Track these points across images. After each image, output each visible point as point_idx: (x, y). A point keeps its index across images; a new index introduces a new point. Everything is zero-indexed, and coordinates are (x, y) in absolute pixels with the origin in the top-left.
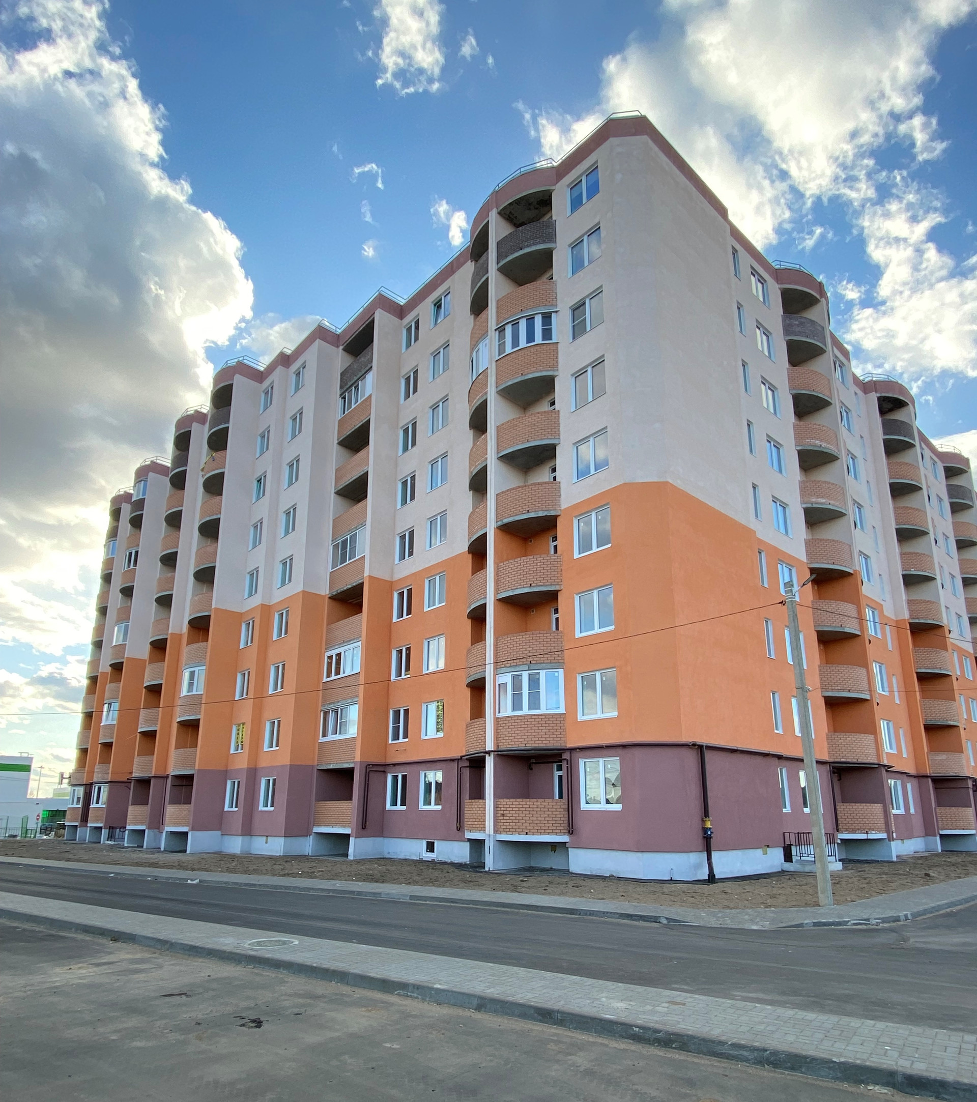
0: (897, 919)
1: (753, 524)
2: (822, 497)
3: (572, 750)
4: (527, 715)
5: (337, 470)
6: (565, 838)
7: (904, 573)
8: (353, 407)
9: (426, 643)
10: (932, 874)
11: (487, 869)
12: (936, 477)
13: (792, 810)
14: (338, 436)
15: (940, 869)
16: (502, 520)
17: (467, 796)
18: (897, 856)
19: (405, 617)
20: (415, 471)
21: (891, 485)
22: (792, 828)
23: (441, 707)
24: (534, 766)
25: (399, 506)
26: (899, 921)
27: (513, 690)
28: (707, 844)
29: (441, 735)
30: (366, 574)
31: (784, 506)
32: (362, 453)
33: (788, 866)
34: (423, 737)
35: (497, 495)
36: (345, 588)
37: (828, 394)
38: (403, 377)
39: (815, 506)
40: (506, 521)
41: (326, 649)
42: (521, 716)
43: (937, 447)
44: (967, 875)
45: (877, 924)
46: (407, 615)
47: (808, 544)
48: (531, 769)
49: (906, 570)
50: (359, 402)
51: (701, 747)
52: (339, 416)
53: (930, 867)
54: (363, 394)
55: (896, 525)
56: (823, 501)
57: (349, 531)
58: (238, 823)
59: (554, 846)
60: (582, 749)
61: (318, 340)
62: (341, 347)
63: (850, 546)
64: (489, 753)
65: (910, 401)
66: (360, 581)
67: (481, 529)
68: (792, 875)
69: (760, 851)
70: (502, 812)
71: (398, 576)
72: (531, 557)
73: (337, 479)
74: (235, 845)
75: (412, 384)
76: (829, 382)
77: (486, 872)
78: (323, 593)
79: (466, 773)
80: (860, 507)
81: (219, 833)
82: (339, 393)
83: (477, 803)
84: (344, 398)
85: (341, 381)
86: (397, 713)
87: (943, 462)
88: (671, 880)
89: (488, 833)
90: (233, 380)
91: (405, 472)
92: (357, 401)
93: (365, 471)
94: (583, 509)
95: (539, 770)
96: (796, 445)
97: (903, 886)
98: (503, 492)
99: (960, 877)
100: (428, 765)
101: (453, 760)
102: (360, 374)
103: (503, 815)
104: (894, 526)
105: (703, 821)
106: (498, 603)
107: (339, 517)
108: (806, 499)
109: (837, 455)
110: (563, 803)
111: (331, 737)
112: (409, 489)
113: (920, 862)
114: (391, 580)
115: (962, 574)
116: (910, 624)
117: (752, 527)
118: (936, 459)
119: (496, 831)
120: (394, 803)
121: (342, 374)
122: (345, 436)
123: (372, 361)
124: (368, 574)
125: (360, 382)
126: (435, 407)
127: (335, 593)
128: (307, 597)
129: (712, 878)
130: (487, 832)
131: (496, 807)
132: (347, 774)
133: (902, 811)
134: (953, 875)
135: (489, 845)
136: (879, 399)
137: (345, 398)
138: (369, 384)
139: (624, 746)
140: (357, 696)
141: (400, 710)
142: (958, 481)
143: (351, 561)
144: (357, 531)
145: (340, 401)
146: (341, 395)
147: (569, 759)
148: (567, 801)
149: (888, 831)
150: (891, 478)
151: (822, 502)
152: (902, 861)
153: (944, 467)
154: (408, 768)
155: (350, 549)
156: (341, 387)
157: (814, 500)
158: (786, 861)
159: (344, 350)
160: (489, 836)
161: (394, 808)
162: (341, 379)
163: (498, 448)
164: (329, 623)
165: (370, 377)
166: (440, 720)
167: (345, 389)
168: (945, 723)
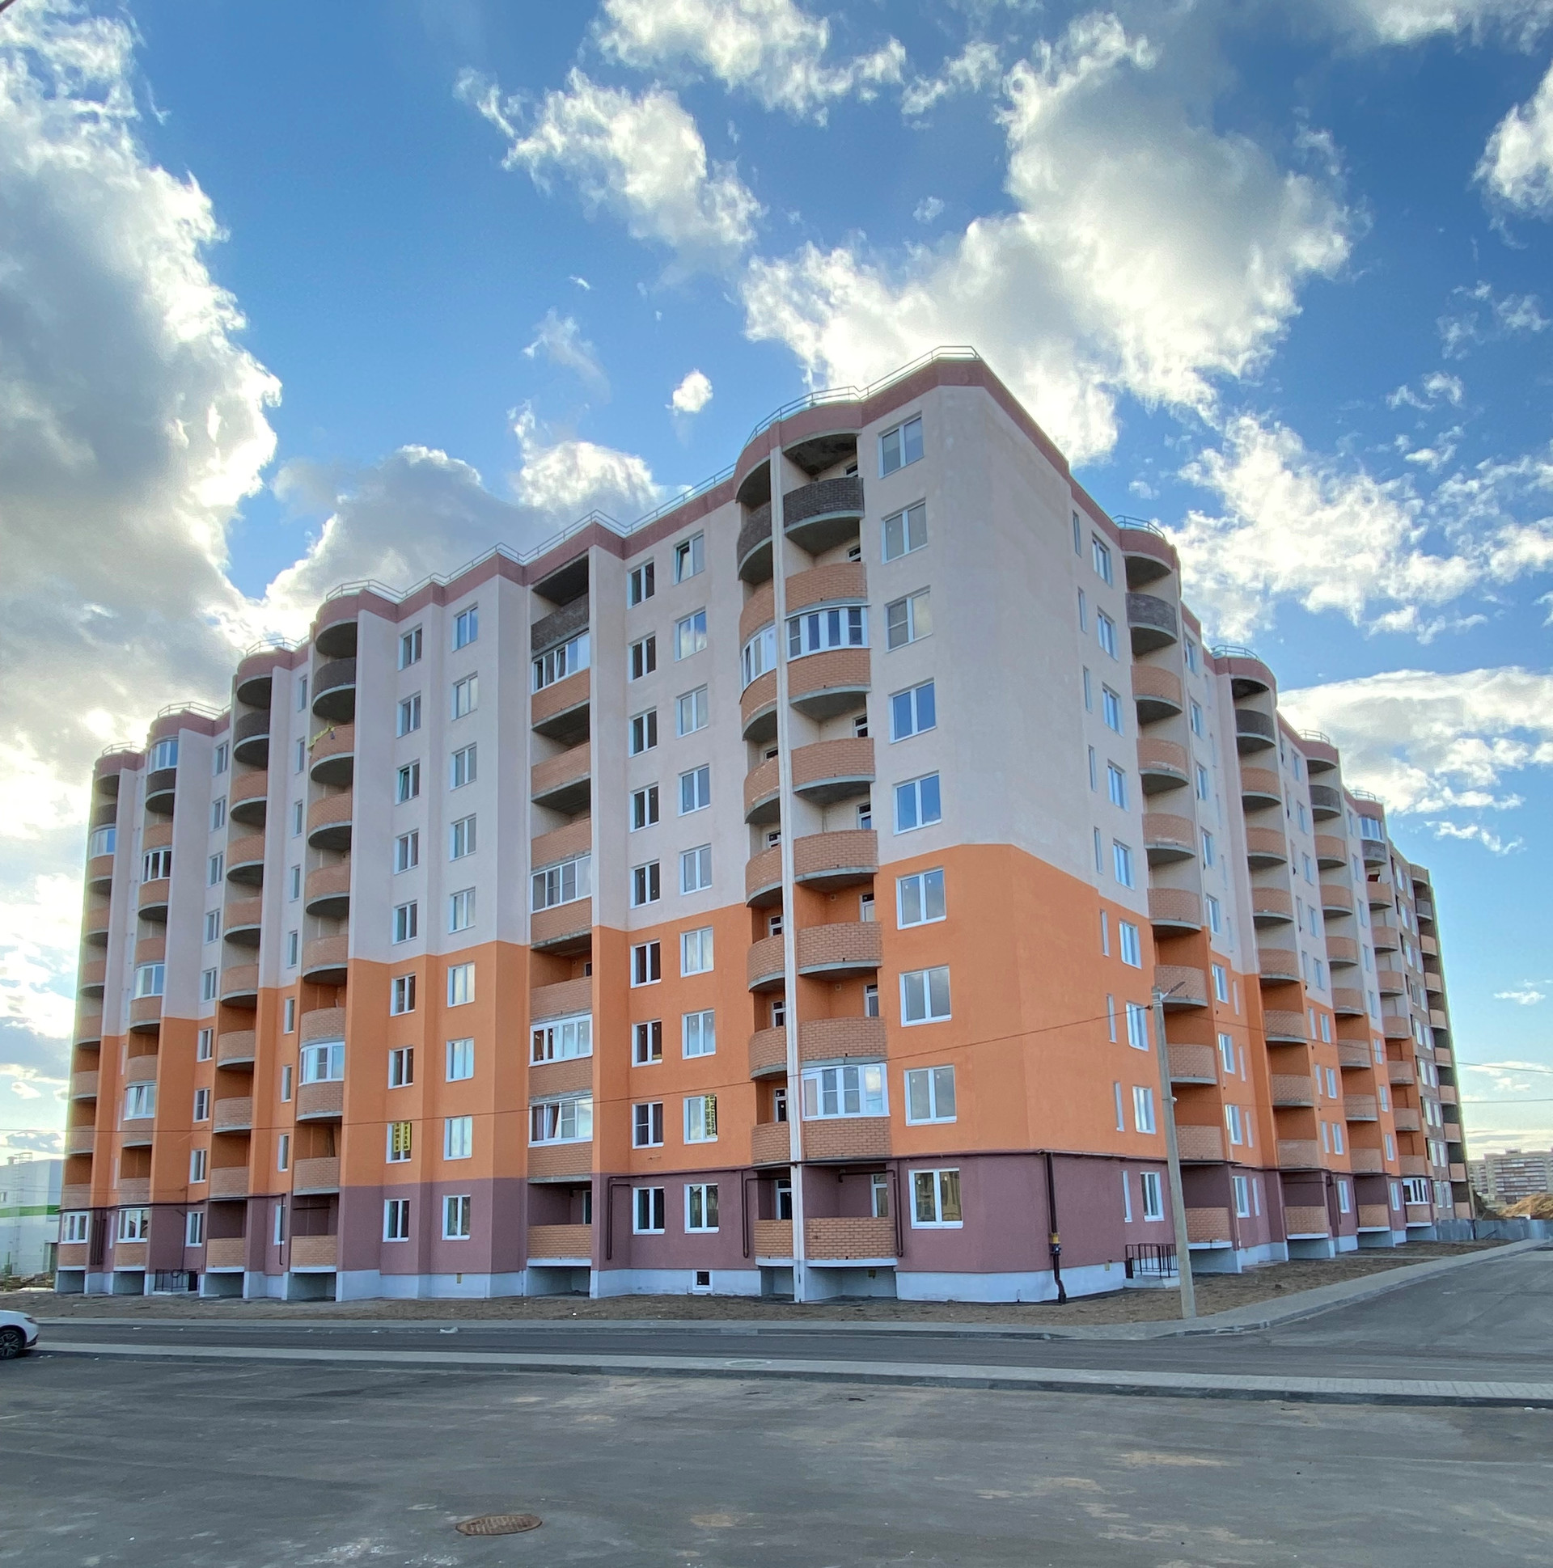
0: (1257, 1327)
1: (1095, 881)
2: (1169, 835)
3: (899, 1160)
4: (844, 1119)
5: (533, 769)
6: (891, 1262)
7: (1254, 915)
8: (557, 680)
9: (684, 1020)
10: (1283, 1286)
11: (797, 1301)
12: (1297, 778)
13: (1133, 1218)
14: (532, 719)
15: (1290, 1280)
16: (803, 874)
17: (756, 1216)
18: (1243, 1267)
19: (649, 981)
20: (657, 783)
21: (1243, 799)
22: (1133, 1241)
23: (711, 1104)
24: (844, 1178)
25: (632, 829)
26: (1258, 1328)
27: (825, 1088)
28: (1055, 1261)
29: (714, 1139)
30: (595, 922)
31: (1126, 849)
32: (577, 752)
33: (1130, 1283)
34: (686, 1142)
35: (795, 841)
36: (560, 939)
37: (1177, 699)
38: (630, 644)
39: (1160, 847)
40: (810, 876)
41: (531, 1020)
42: (836, 1120)
43: (1299, 733)
44: (1319, 1284)
45: (1240, 1331)
46: (652, 979)
47: (1151, 895)
48: (841, 1181)
50: (567, 675)
51: (1049, 1154)
52: (533, 689)
53: (1281, 1278)
54: (574, 666)
55: (1249, 852)
56: (1169, 840)
57: (561, 859)
59: (872, 1271)
60: (912, 1159)
61: (498, 576)
62: (530, 587)
63: (1198, 896)
64: (795, 1164)
65: (1270, 684)
66: (586, 932)
67: (773, 881)
68: (1139, 1292)
69: (1103, 1267)
70: (814, 1234)
71: (635, 925)
72: (844, 924)
73: (535, 783)
75: (645, 657)
76: (1179, 683)
77: (795, 1304)
78: (521, 943)
79: (754, 1187)
80: (1208, 835)
82: (529, 655)
83: (779, 1223)
84: (540, 664)
85: (532, 638)
86: (643, 1110)
87: (1306, 755)
88: (1018, 1301)
89: (798, 1258)
90: (357, 617)
91: (642, 783)
92: (562, 674)
93: (585, 778)
94: (907, 869)
95: (852, 1183)
96: (1139, 769)
97: (1256, 1299)
98: (803, 838)
99: (1311, 1288)
100: (696, 1176)
101: (734, 1171)
102: (567, 637)
103: (817, 1237)
104: (1246, 854)
105: (1050, 1237)
106: (799, 978)
107: (541, 837)
108: (1149, 838)
109: (1185, 779)
110: (889, 1222)
111: (547, 1142)
112: (647, 807)
113: (1268, 1273)
114: (624, 929)
115: (1322, 907)
116: (1260, 981)
117: (1094, 885)
118: (1298, 751)
119: (808, 1256)
120: (644, 1224)
121: (534, 627)
122: (545, 721)
123: (588, 620)
124: (598, 924)
125: (567, 646)
126: (683, 697)
127: (542, 944)
128: (503, 948)
129: (1062, 1299)
130: (796, 1257)
131: (806, 1227)
133: (1246, 1214)
134: (1304, 1286)
135: (800, 1272)
136: (1233, 682)
137: (542, 664)
138: (584, 652)
139: (965, 1156)
140: (590, 1088)
141: (647, 1106)
142: (1323, 780)
143: (566, 903)
144: (576, 861)
145: (533, 668)
146: (533, 658)
147: (896, 1169)
148: (893, 1219)
149: (1233, 1239)
150: (1242, 790)
151: (1168, 842)
152: (1248, 1273)
153: (1308, 762)
154: (667, 1181)
155: (563, 885)
156: (534, 647)
157: (1159, 839)
158: (1127, 1277)
159: (534, 590)
160: (799, 1262)
161: (645, 1231)
162: (532, 634)
163: (793, 780)
164: (535, 985)
165: (584, 644)
166: (710, 1120)
167: (541, 651)
168: (1297, 1104)
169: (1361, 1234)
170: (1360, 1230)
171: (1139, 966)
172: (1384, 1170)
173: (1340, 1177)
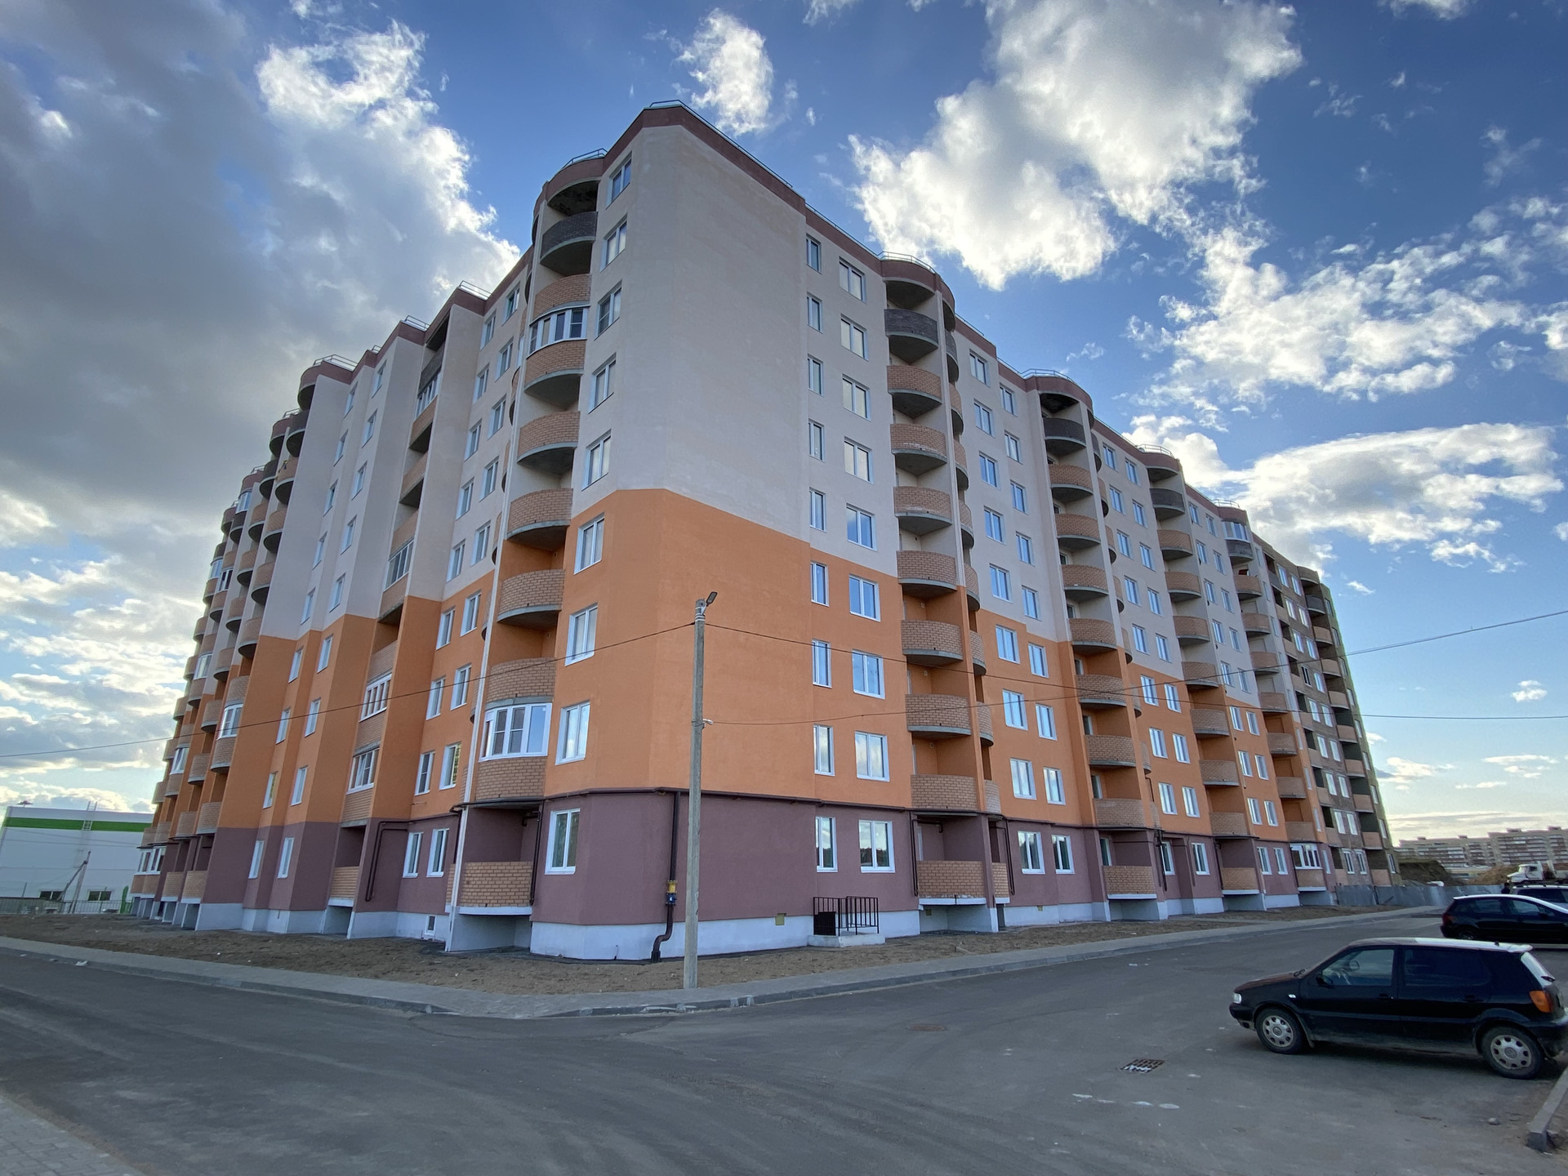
1: (805, 535)
3: (545, 801)
4: (506, 760)
6: (528, 910)
7: (1066, 588)
8: (424, 407)
13: (838, 869)
14: (411, 437)
21: (1053, 490)
28: (668, 914)
31: (868, 516)
37: (936, 393)
39: (914, 515)
40: (513, 533)
47: (902, 556)
49: (1068, 585)
54: (434, 393)
55: (1060, 534)
56: (920, 509)
58: (253, 894)
60: (555, 799)
63: (954, 559)
65: (1081, 398)
69: (771, 922)
73: (403, 486)
74: (250, 920)
78: (372, 616)
81: (239, 905)
84: (421, 397)
85: (421, 381)
87: (1144, 464)
90: (314, 382)
92: (428, 401)
96: (892, 449)
102: (434, 372)
104: (1056, 536)
105: (666, 884)
107: (399, 526)
108: (901, 508)
109: (942, 460)
115: (1169, 589)
116: (1074, 647)
117: (805, 539)
118: (1134, 460)
121: (422, 372)
124: (408, 597)
125: (433, 380)
132: (360, 830)
133: (1041, 871)
136: (1042, 396)
145: (418, 401)
150: (1052, 482)
151: (918, 510)
153: (1147, 469)
156: (421, 385)
157: (913, 507)
158: (815, 933)
159: (426, 347)
162: (421, 377)
164: (374, 650)
168: (1115, 763)
169: (1226, 896)
170: (1226, 892)
171: (878, 619)
172: (1249, 833)
173: (1191, 838)
